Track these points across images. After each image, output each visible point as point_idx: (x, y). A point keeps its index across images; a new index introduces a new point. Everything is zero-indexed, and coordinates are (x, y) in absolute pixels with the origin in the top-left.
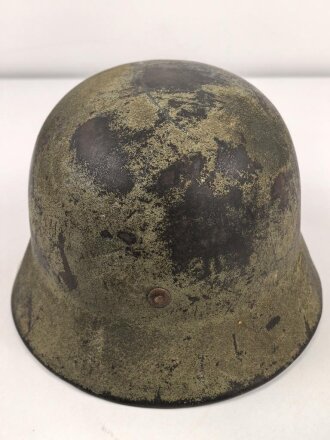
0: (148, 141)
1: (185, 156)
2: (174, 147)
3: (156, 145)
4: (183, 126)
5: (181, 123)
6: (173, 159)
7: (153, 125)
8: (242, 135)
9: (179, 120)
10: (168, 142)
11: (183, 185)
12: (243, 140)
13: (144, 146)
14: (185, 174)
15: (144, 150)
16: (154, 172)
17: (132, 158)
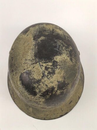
0: (40, 84)
1: (49, 88)
2: (47, 85)
3: (42, 85)
4: (49, 78)
5: (48, 77)
6: (47, 89)
7: (41, 78)
8: (64, 77)
9: (48, 76)
10: (45, 84)
11: (49, 95)
12: (65, 79)
13: (39, 85)
14: (49, 92)
15: (39, 86)
16: (42, 92)
17: (36, 88)
